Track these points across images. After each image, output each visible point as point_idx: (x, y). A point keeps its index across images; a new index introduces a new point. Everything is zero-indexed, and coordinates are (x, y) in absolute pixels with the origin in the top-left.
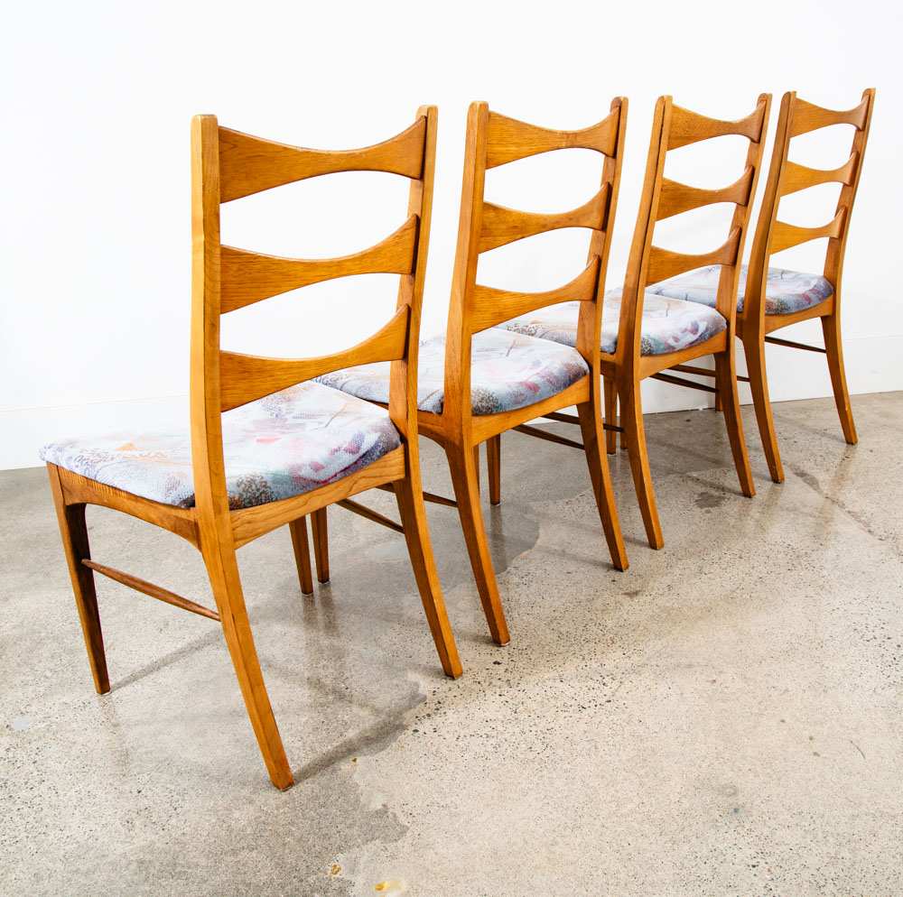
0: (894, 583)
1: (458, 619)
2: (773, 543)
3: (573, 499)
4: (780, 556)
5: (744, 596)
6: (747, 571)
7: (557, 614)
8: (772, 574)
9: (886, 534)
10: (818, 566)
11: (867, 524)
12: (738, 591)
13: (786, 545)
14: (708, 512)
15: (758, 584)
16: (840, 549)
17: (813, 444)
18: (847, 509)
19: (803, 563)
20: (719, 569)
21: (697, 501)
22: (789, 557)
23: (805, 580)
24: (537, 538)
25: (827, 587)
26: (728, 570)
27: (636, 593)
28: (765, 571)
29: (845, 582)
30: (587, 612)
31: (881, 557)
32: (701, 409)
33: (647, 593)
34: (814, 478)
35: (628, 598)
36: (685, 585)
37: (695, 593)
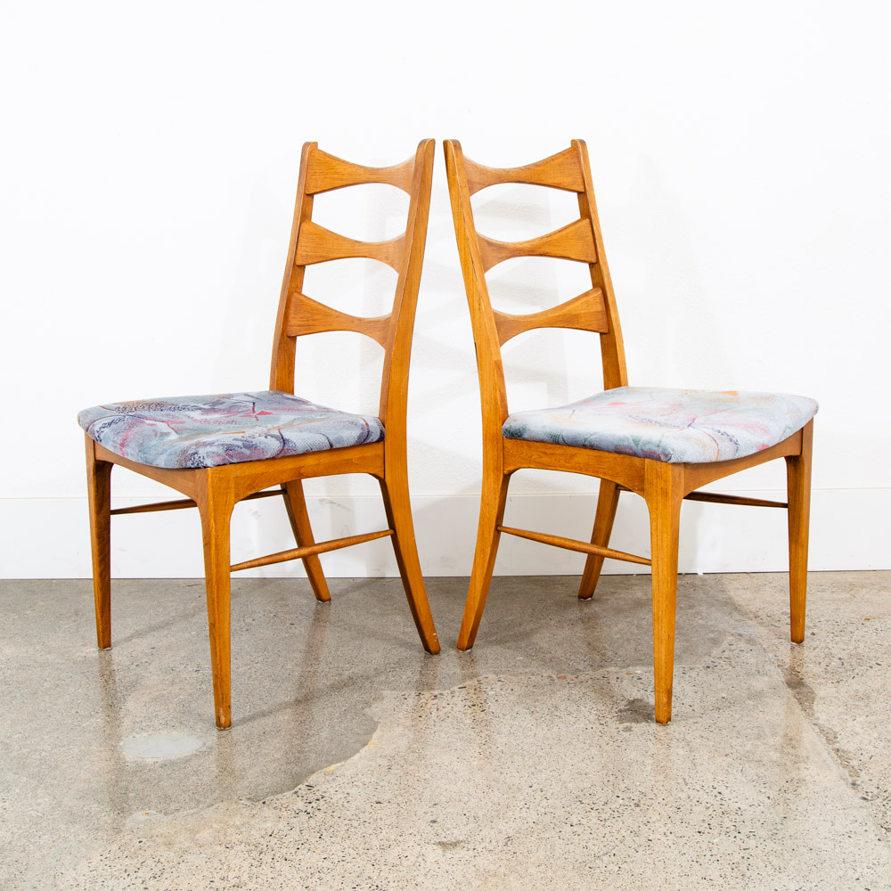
0: (850, 872)
1: (185, 857)
2: (698, 787)
3: (445, 692)
4: (697, 809)
5: (609, 868)
6: (635, 828)
7: (326, 864)
8: (671, 837)
9: (876, 791)
10: (745, 830)
11: (855, 772)
12: (606, 858)
13: (715, 792)
14: (628, 729)
15: (640, 849)
16: (794, 807)
17: (838, 639)
18: (836, 746)
19: (727, 823)
20: (595, 820)
21: (620, 711)
22: (710, 811)
23: (714, 852)
24: (365, 745)
25: (743, 867)
26: (608, 823)
27: (455, 844)
28: (662, 830)
29: (776, 862)
30: (369, 866)
31: (850, 827)
32: (700, 573)
33: (471, 846)
34: (812, 693)
35: (439, 850)
36: (533, 839)
37: (541, 854)
